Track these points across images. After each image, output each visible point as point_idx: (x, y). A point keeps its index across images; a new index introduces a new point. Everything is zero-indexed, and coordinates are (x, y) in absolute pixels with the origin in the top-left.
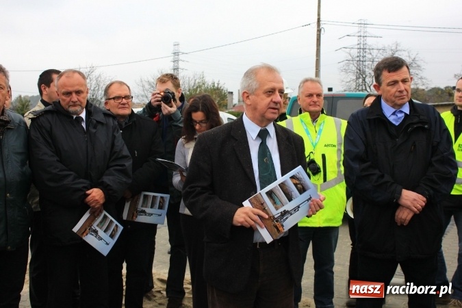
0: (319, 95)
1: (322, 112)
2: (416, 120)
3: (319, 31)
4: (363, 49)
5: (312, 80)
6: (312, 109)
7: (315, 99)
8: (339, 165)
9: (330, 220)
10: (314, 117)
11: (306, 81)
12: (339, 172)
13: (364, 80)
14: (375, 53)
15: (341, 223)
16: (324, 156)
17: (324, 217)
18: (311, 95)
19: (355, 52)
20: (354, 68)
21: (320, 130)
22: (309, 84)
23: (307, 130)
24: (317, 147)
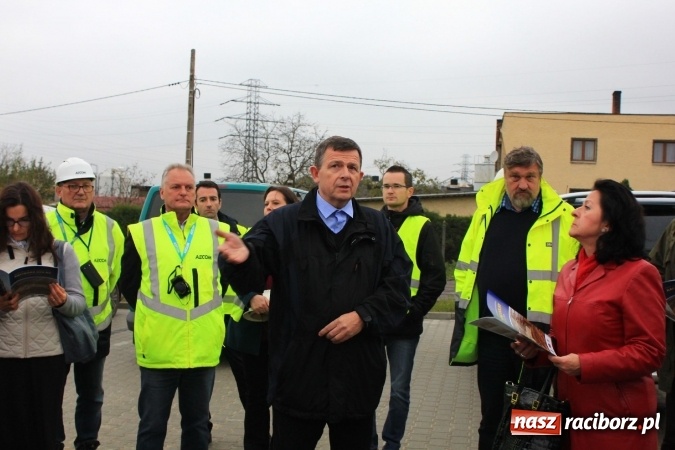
0: (189, 187)
1: (193, 211)
2: (362, 229)
3: (192, 93)
4: (254, 120)
5: (180, 167)
6: (180, 205)
7: (184, 191)
8: (215, 284)
9: (203, 358)
10: (182, 218)
11: (173, 168)
12: (216, 292)
13: (255, 164)
14: (270, 126)
15: (218, 362)
16: (195, 272)
17: (195, 355)
18: (178, 187)
19: (242, 125)
20: (241, 147)
21: (190, 237)
22: (175, 171)
23: (172, 236)
24: (187, 259)
